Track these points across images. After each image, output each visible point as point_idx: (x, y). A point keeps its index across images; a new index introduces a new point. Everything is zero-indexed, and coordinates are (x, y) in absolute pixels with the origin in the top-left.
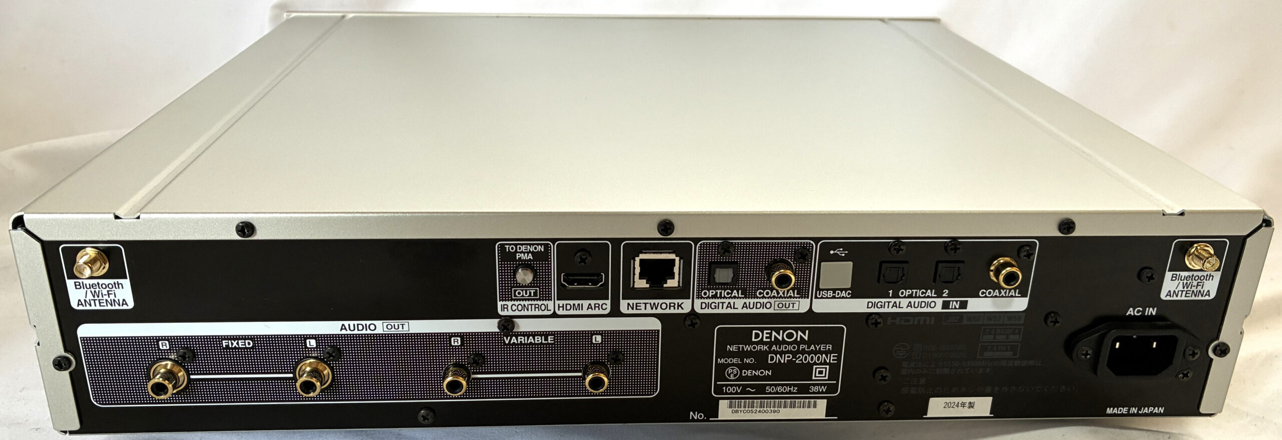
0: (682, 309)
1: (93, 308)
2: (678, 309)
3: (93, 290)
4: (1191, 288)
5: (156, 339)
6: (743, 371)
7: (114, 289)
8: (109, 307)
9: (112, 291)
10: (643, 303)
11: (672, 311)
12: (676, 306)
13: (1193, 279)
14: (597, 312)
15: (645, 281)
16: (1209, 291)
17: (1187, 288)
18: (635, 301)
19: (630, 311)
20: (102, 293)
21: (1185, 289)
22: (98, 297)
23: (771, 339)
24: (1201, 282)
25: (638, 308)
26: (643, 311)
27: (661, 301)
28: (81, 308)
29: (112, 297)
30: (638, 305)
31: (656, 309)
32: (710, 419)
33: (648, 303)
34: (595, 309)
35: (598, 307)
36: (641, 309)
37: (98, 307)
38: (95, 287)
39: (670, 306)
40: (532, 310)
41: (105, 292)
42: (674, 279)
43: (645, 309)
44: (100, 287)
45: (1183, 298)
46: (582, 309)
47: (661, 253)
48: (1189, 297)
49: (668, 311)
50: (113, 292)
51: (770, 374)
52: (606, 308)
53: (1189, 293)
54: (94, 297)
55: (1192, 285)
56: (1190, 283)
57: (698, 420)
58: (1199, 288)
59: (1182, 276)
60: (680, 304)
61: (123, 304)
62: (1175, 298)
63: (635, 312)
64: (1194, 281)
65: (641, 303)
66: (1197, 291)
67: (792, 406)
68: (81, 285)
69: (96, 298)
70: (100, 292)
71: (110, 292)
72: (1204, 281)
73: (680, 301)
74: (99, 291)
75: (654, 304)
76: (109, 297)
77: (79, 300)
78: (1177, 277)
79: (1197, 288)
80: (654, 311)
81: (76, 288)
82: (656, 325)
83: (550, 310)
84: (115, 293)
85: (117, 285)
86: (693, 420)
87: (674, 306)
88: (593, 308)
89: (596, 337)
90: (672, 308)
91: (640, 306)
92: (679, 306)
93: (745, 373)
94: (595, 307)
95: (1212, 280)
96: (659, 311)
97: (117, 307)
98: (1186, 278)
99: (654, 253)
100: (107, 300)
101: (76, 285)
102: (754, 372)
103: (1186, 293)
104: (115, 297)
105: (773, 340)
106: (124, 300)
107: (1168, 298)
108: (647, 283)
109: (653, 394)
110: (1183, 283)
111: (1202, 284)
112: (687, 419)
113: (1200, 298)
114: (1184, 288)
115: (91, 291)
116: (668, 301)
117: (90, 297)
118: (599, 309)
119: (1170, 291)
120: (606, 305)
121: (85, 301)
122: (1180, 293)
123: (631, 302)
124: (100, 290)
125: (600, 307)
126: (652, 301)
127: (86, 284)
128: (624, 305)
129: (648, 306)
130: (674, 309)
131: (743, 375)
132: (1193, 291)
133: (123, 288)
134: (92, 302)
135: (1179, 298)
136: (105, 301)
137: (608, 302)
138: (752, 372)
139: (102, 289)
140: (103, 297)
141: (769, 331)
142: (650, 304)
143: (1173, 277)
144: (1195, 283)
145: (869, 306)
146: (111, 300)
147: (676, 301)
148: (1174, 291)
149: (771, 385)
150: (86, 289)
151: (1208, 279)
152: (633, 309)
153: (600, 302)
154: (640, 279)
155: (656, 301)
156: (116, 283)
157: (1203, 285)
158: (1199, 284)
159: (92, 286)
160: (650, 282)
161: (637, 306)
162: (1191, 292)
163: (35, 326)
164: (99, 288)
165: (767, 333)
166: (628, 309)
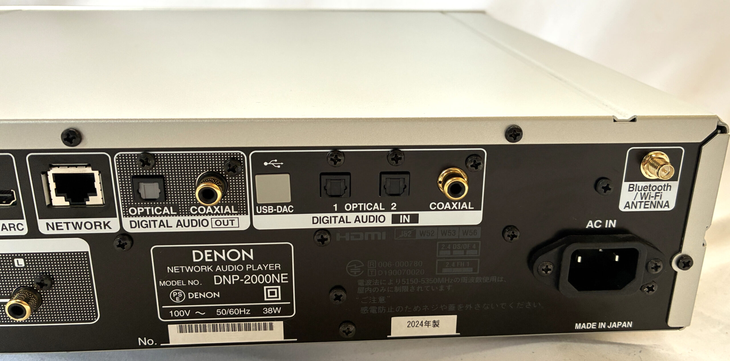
0: (110, 228)
2: (105, 228)
4: (649, 199)
6: (189, 294)
10: (64, 223)
11: (98, 231)
12: (102, 225)
13: (651, 189)
14: (13, 233)
15: (63, 198)
16: (667, 202)
17: (646, 199)
18: (55, 221)
19: (51, 232)
21: (644, 200)
23: (213, 259)
24: (659, 193)
25: (59, 228)
26: (65, 232)
27: (84, 220)
30: (58, 224)
31: (80, 228)
32: (162, 345)
33: (70, 223)
34: (10, 230)
35: (14, 227)
36: (63, 229)
39: (96, 226)
42: (96, 195)
43: (68, 229)
45: (643, 209)
47: (76, 166)
48: (648, 208)
49: (93, 231)
51: (218, 296)
52: (23, 229)
53: (648, 205)
55: (650, 195)
56: (648, 193)
57: (148, 347)
58: (658, 199)
59: (639, 186)
60: (106, 223)
62: (634, 210)
63: (56, 232)
64: (652, 191)
65: (61, 223)
66: (656, 202)
67: (248, 329)
72: (662, 191)
73: (106, 220)
75: (77, 223)
78: (635, 187)
79: (655, 199)
80: (78, 231)
82: (83, 246)
86: (143, 347)
87: (100, 226)
88: (8, 229)
89: (18, 261)
90: (98, 227)
91: (61, 226)
92: (106, 225)
93: (191, 296)
94: (10, 227)
95: (670, 190)
96: (84, 231)
98: (644, 188)
99: (68, 166)
102: (200, 294)
103: (645, 204)
105: (216, 260)
107: (627, 210)
108: (66, 201)
109: (94, 320)
110: (641, 193)
111: (659, 194)
112: (136, 346)
113: (659, 209)
114: (642, 199)
116: (92, 220)
118: (15, 230)
119: (628, 203)
120: (22, 225)
122: (639, 204)
123: (50, 221)
125: (16, 227)
126: (75, 221)
128: (42, 225)
129: (70, 225)
130: (101, 228)
131: (190, 298)
132: (652, 202)
135: (638, 210)
137: (24, 222)
138: (199, 294)
141: (211, 251)
142: (72, 223)
143: (630, 187)
144: (653, 194)
145: (315, 222)
147: (102, 220)
148: (633, 203)
149: (221, 308)
151: (665, 189)
152: (53, 229)
153: (16, 222)
154: (57, 196)
155: (79, 220)
157: (661, 195)
158: (657, 194)
160: (70, 199)
161: (57, 226)
162: (649, 203)
165: (208, 253)
166: (48, 229)
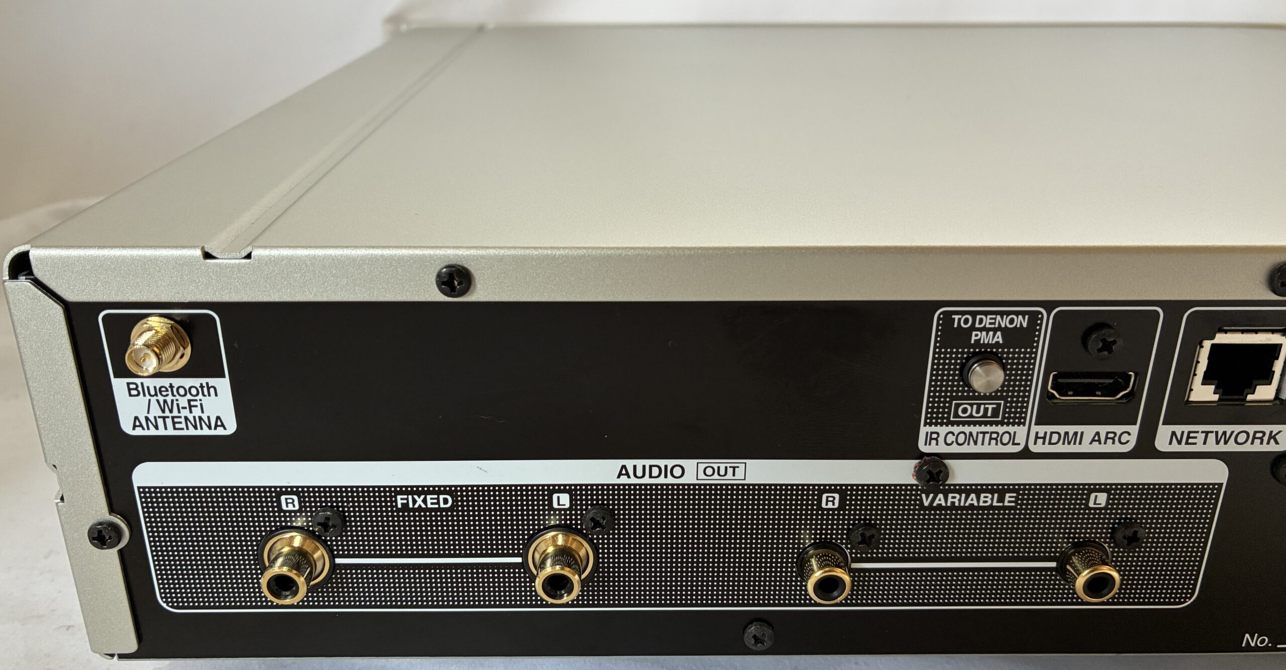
0: (1277, 443)
1: (162, 432)
2: (1268, 443)
3: (161, 399)
5: (275, 491)
7: (200, 396)
8: (192, 432)
9: (196, 400)
10: (1203, 432)
11: (1257, 447)
12: (1266, 439)
14: (1109, 448)
15: (1212, 388)
18: (1187, 428)
19: (1175, 448)
20: (178, 405)
22: (171, 411)
25: (1191, 441)
26: (1200, 448)
27: (1237, 428)
28: (139, 432)
29: (197, 412)
30: (1192, 435)
31: (1226, 442)
32: (1278, 646)
33: (1212, 432)
34: (1105, 443)
35: (1113, 439)
36: (1195, 444)
37: (171, 432)
38: (164, 393)
39: (1254, 438)
40: (983, 444)
41: (183, 402)
42: (1270, 384)
43: (1205, 443)
44: (175, 393)
46: (1080, 443)
47: (1256, 332)
49: (1248, 448)
50: (198, 403)
52: (1128, 441)
54: (163, 411)
57: (1257, 649)
60: (1273, 434)
61: (216, 426)
63: (1184, 448)
65: (1197, 432)
68: (140, 389)
69: (167, 413)
70: (175, 403)
71: (193, 403)
73: (1275, 428)
74: (172, 401)
75: (1224, 433)
76: (191, 412)
77: (136, 418)
80: (1222, 448)
81: (130, 395)
82: (1218, 473)
83: (1018, 444)
84: (201, 405)
85: (205, 390)
86: (1249, 648)
87: (1261, 439)
88: (1103, 440)
89: (1096, 497)
90: (1257, 441)
91: (1195, 438)
92: (1273, 437)
94: (1107, 438)
96: (1231, 447)
97: (206, 432)
99: (1243, 332)
100: (186, 418)
101: (129, 390)
104: (203, 412)
106: (218, 418)
108: (1215, 393)
109: (1185, 602)
112: (1236, 647)
115: (158, 401)
116: (1251, 429)
117: (156, 411)
118: (1113, 443)
120: (1129, 434)
121: (147, 419)
123: (1178, 429)
124: (174, 398)
125: (1117, 439)
126: (1220, 429)
127: (148, 388)
128: (1164, 436)
129: (1212, 437)
130: (1261, 443)
133: (216, 395)
134: (160, 421)
136: (183, 420)
137: (1134, 429)
139: (178, 397)
140: (179, 412)
142: (1217, 433)
146: (194, 417)
147: (1267, 428)
150: (148, 397)
152: (1179, 442)
153: (1118, 429)
154: (1203, 384)
155: (1229, 428)
156: (204, 385)
159: (160, 391)
160: (1221, 391)
161: (1188, 437)
163: (54, 466)
164: (173, 395)
166: (1170, 443)
